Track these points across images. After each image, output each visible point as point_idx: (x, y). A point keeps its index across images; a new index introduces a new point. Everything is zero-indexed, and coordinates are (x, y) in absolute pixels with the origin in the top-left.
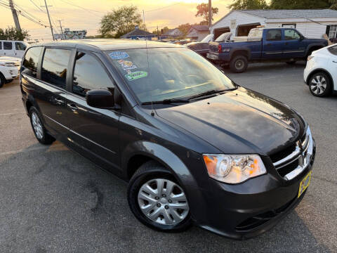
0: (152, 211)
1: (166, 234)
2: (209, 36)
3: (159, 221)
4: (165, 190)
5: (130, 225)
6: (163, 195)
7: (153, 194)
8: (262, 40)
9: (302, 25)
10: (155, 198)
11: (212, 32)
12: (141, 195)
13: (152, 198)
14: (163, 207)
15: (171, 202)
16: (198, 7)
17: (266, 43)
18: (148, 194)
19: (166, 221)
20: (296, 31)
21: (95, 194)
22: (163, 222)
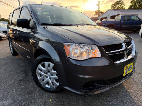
0: (44, 80)
1: (50, 93)
2: (98, 20)
3: (47, 86)
4: (49, 68)
5: (35, 88)
6: (49, 71)
7: (43, 71)
8: (121, 20)
9: (140, 15)
10: (45, 73)
11: (99, 19)
12: (38, 71)
13: (43, 73)
14: (49, 78)
15: (52, 76)
16: (95, 12)
17: (122, 22)
18: (41, 71)
19: (50, 87)
20: (137, 17)
21: (25, 75)
22: (49, 87)
